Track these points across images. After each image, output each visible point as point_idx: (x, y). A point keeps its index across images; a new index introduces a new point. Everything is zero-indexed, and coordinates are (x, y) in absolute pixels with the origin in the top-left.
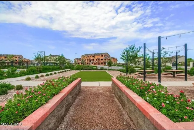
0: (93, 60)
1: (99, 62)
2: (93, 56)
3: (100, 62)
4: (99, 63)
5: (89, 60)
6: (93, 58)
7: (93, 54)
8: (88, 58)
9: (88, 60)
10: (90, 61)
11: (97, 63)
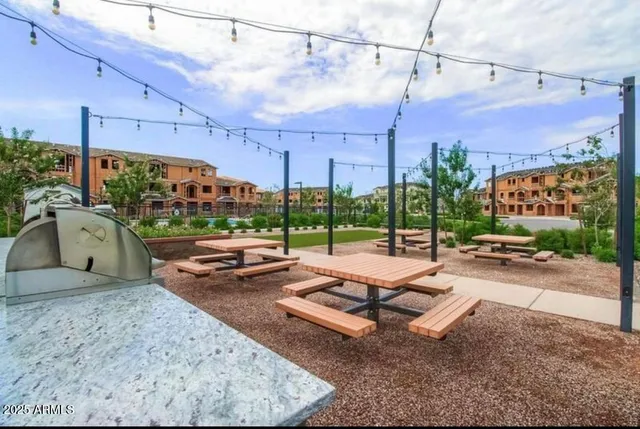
0: (535, 193)
1: (561, 202)
2: (535, 180)
3: (564, 202)
4: (563, 206)
5: (516, 195)
6: (537, 187)
7: (531, 170)
8: (513, 188)
9: (511, 195)
10: (520, 200)
11: (550, 205)
